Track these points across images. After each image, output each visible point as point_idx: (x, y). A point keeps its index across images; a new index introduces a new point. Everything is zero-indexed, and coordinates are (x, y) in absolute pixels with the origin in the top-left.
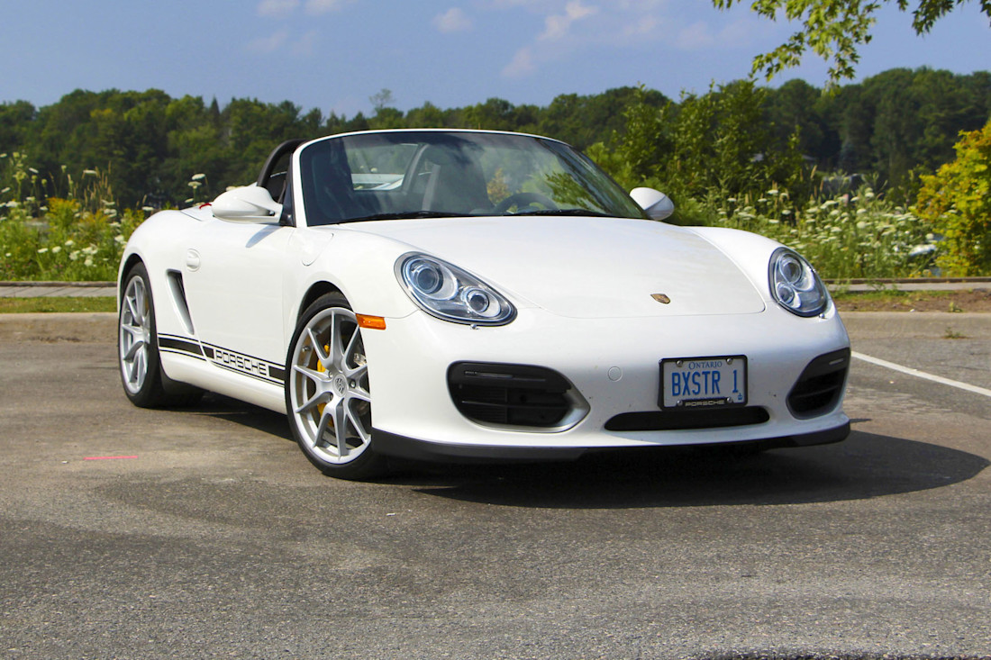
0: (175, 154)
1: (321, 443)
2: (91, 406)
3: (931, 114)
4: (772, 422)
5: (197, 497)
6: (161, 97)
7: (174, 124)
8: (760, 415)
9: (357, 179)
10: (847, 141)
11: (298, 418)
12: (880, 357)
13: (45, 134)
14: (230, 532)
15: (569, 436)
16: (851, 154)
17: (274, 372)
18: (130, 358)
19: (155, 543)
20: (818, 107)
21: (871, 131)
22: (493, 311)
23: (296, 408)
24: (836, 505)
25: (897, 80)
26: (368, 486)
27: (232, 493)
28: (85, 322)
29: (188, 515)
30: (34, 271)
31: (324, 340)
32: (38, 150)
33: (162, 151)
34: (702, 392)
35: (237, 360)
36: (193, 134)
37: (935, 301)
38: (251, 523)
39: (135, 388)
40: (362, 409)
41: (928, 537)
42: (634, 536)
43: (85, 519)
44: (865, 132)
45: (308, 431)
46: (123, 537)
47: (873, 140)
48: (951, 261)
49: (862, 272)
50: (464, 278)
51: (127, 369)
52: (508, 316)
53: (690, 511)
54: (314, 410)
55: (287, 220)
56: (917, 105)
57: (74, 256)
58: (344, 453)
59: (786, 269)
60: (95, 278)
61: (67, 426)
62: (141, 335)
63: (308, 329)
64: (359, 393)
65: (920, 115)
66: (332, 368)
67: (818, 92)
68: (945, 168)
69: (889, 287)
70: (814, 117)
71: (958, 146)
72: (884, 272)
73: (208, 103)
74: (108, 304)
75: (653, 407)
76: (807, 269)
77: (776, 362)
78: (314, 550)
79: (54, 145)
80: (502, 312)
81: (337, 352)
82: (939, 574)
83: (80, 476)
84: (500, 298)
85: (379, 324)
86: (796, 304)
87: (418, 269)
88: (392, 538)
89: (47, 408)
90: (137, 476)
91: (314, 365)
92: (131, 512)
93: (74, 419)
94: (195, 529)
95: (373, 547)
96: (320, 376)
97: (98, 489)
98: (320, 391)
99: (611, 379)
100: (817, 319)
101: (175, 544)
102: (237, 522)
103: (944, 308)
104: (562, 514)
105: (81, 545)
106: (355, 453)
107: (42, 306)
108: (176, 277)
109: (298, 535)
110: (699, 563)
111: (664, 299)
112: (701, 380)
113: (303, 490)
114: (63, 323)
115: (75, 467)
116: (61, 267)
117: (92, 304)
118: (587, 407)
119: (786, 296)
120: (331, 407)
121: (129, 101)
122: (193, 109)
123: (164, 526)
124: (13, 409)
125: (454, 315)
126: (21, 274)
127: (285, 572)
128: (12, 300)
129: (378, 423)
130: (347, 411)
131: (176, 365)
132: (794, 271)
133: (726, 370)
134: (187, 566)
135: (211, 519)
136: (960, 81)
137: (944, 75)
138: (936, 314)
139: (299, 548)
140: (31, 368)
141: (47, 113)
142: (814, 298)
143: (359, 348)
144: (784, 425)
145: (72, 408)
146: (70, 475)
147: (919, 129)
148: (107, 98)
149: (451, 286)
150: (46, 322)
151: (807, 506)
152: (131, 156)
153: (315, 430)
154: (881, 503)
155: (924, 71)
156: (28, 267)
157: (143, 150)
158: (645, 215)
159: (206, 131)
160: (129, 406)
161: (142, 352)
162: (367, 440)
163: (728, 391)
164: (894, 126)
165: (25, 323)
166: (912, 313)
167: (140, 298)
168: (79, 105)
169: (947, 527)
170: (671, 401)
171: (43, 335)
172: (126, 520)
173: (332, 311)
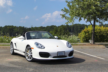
0: (14, 31)
1: (28, 59)
2: (8, 55)
3: (79, 28)
4: (67, 57)
5: (17, 63)
6: (13, 26)
7: (14, 28)
8: (66, 56)
9: (31, 35)
10: (72, 30)
11: (26, 56)
12: (76, 50)
13: (3, 29)
14: (20, 67)
15: (49, 58)
16: (72, 31)
17: (24, 52)
18: (11, 50)
19: (14, 68)
20: (69, 27)
21: (74, 29)
22: (43, 47)
23: (26, 55)
24: (73, 64)
25: (76, 25)
26: (32, 62)
27: (20, 63)
28: (7, 47)
29: (17, 65)
30: (3, 42)
31: (28, 50)
32: (3, 31)
33: (13, 31)
34: (61, 55)
35: (21, 51)
36: (16, 29)
37: (80, 45)
38: (22, 66)
39: (12, 53)
40: (31, 56)
41: (81, 67)
42: (55, 67)
43: (8, 65)
44: (73, 29)
45: (27, 58)
46: (11, 67)
47: (74, 30)
48: (81, 41)
49: (74, 42)
50: (40, 44)
51: (11, 51)
52: (44, 48)
53: (60, 65)
54: (27, 56)
55: (25, 39)
56: (78, 27)
57: (6, 41)
58: (30, 59)
59: (68, 43)
60: (8, 43)
61: (6, 57)
62: (12, 49)
63: (27, 49)
64: (31, 54)
65: (78, 28)
66: (29, 52)
67: (69, 26)
68: (81, 33)
69: (76, 44)
70: (69, 28)
71: (82, 31)
72: (76, 42)
73: (17, 27)
74: (9, 45)
75: (57, 56)
76: (70, 44)
77: (67, 52)
78: (28, 69)
79: (4, 30)
80: (44, 47)
81: (29, 51)
82: (82, 71)
83: (7, 61)
84: (44, 46)
85: (33, 48)
86: (69, 47)
87: (36, 44)
88: (34, 67)
89: (4, 55)
90: (12, 61)
91: (27, 52)
92: (12, 65)
93: (6, 56)
94: (17, 66)
95: (33, 68)
96: (28, 53)
97: (9, 62)
98: (28, 54)
99: (53, 53)
100: (71, 48)
101: (16, 68)
102: (21, 66)
103: (81, 46)
104: (49, 65)
105: (8, 68)
106: (31, 59)
107: (3, 45)
108: (15, 44)
109: (26, 67)
110: (61, 70)
111: (58, 46)
112: (61, 53)
113: (26, 63)
114: (5, 47)
115: (7, 60)
116: (5, 42)
117: (8, 45)
118: (51, 56)
119: (68, 46)
120: (29, 55)
121: (10, 26)
122: (16, 27)
123: (15, 66)
124: (1, 55)
125: (39, 48)
126: (1, 42)
127: (25, 71)
128: (1, 45)
129: (33, 57)
130: (30, 56)
131: (15, 51)
132: (69, 44)
133: (63, 53)
134: (17, 70)
135: (19, 66)
136: (81, 25)
137: (80, 24)
138: (80, 46)
139: (26, 68)
140: (3, 51)
141: (3, 27)
142: (70, 46)
143: (31, 50)
144: (68, 57)
145: (6, 55)
146: (6, 61)
147: (78, 29)
148: (8, 26)
149: (39, 45)
150: (4, 47)
151: (70, 64)
152: (10, 31)
153: (27, 57)
154: (76, 64)
155: (78, 24)
156: (2, 41)
157: (11, 31)
158: (56, 39)
159: (17, 29)
160: (11, 55)
161: (12, 50)
162: (32, 58)
163: (63, 54)
164: (76, 29)
165: (2, 47)
166: (78, 46)
167: (12, 45)
168: (6, 27)
169: (82, 66)
170: (58, 55)
171: (3, 48)
172: (11, 65)
173: (29, 47)
